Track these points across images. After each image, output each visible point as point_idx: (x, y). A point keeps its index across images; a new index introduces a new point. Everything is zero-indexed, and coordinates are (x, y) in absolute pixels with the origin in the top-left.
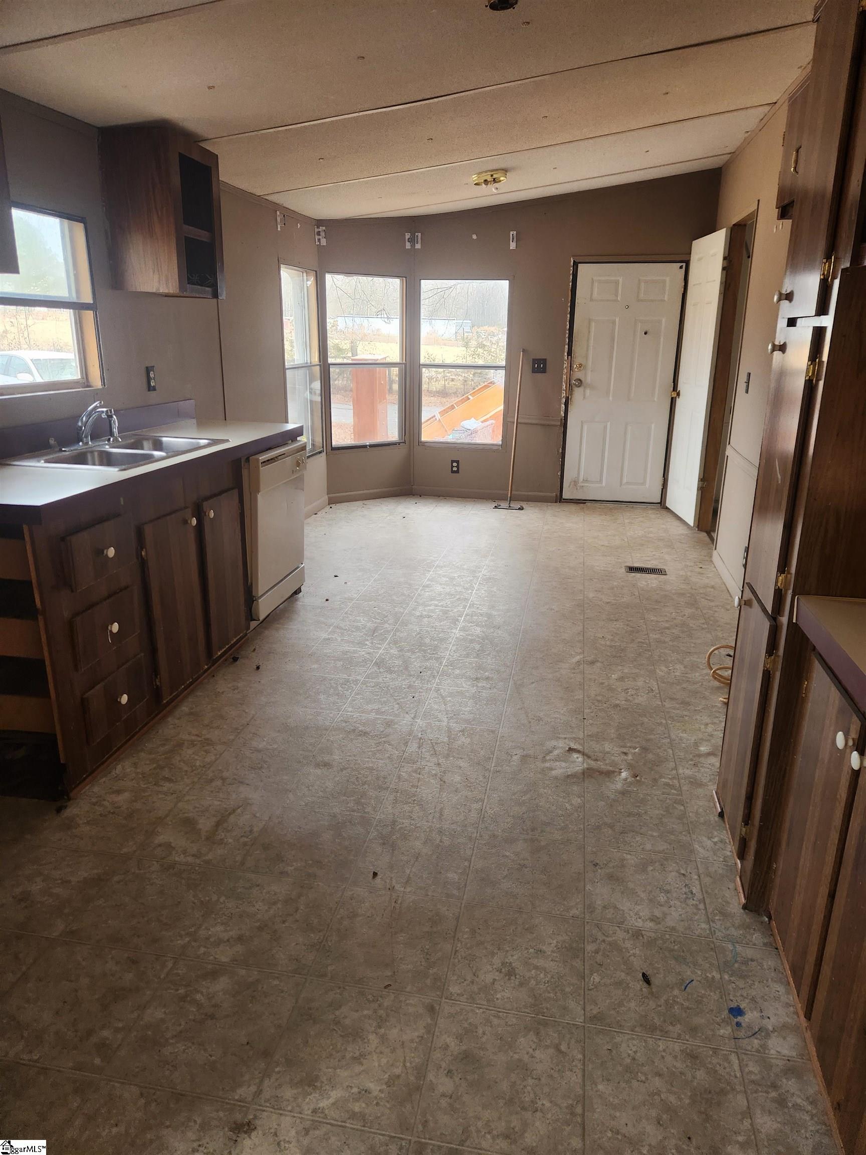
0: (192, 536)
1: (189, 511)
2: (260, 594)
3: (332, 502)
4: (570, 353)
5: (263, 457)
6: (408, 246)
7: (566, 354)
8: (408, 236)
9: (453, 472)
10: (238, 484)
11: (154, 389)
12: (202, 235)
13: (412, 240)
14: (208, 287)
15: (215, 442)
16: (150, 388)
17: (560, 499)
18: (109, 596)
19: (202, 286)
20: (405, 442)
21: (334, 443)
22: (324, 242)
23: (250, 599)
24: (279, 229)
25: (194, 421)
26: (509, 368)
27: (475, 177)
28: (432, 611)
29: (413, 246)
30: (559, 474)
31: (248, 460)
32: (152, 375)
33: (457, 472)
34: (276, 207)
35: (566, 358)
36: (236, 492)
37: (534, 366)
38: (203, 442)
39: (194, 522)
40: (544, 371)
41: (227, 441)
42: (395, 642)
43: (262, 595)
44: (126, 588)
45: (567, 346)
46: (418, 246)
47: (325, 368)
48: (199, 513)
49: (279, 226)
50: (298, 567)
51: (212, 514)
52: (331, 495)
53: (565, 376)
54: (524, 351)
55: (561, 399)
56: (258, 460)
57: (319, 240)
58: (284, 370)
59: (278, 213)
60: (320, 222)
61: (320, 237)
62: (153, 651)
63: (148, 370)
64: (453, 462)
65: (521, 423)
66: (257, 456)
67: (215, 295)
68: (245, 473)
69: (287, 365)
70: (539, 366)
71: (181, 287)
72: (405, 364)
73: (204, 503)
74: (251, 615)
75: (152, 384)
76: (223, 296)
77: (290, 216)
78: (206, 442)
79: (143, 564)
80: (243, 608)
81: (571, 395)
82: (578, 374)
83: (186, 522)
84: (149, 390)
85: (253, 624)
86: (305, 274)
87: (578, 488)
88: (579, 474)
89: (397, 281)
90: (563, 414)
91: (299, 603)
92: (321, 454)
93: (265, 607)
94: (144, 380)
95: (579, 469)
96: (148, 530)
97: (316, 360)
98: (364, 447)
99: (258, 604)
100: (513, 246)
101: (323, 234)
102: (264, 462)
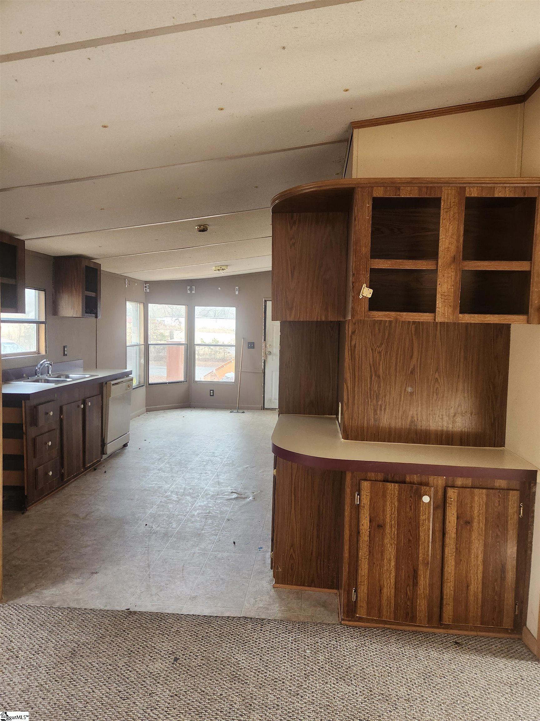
0: (81, 412)
1: (80, 402)
2: (108, 442)
3: (148, 411)
4: (265, 340)
5: (113, 382)
6: (189, 292)
7: (263, 340)
8: (188, 288)
9: (211, 395)
10: (101, 393)
11: (66, 355)
12: (93, 294)
13: (191, 290)
14: (93, 314)
15: (92, 376)
16: (64, 355)
17: (263, 408)
18: (48, 432)
19: (91, 314)
20: (187, 381)
21: (150, 382)
22: (148, 291)
23: (103, 444)
24: (126, 287)
25: (82, 369)
26: (237, 346)
27: (214, 268)
28: (189, 452)
29: (191, 291)
30: (263, 396)
31: (106, 383)
32: (66, 349)
33: (213, 395)
34: (125, 278)
35: (263, 342)
36: (100, 396)
37: (248, 345)
38: (87, 376)
39: (82, 406)
40: (253, 347)
41: (98, 375)
42: (169, 463)
43: (108, 444)
44: (54, 429)
45: (263, 337)
46: (193, 292)
47: (147, 346)
48: (84, 403)
49: (126, 286)
50: (126, 433)
51: (90, 404)
52: (147, 407)
53: (263, 350)
54: (243, 338)
55: (262, 360)
56: (111, 383)
57: (146, 290)
58: (126, 347)
59: (126, 280)
60: (146, 282)
61: (146, 288)
62: (62, 458)
63: (64, 347)
64: (211, 390)
65: (243, 372)
66: (111, 382)
67: (96, 317)
68: (105, 388)
69: (128, 344)
70: (251, 345)
71: (82, 315)
72: (187, 344)
73: (87, 399)
74: (103, 452)
75: (66, 353)
76: (99, 317)
77: (132, 281)
78: (89, 376)
79: (61, 420)
80: (100, 448)
81: (266, 359)
82: (269, 349)
83: (79, 406)
84: (64, 356)
85: (104, 457)
86: (138, 304)
87: (272, 403)
88: (272, 396)
89: (184, 307)
90: (263, 367)
91: (126, 450)
92: (143, 387)
93: (110, 448)
94: (63, 351)
95: (272, 394)
96: (65, 408)
97: (142, 342)
98: (166, 383)
99: (106, 447)
100: (237, 293)
101: (148, 287)
102: (113, 384)
